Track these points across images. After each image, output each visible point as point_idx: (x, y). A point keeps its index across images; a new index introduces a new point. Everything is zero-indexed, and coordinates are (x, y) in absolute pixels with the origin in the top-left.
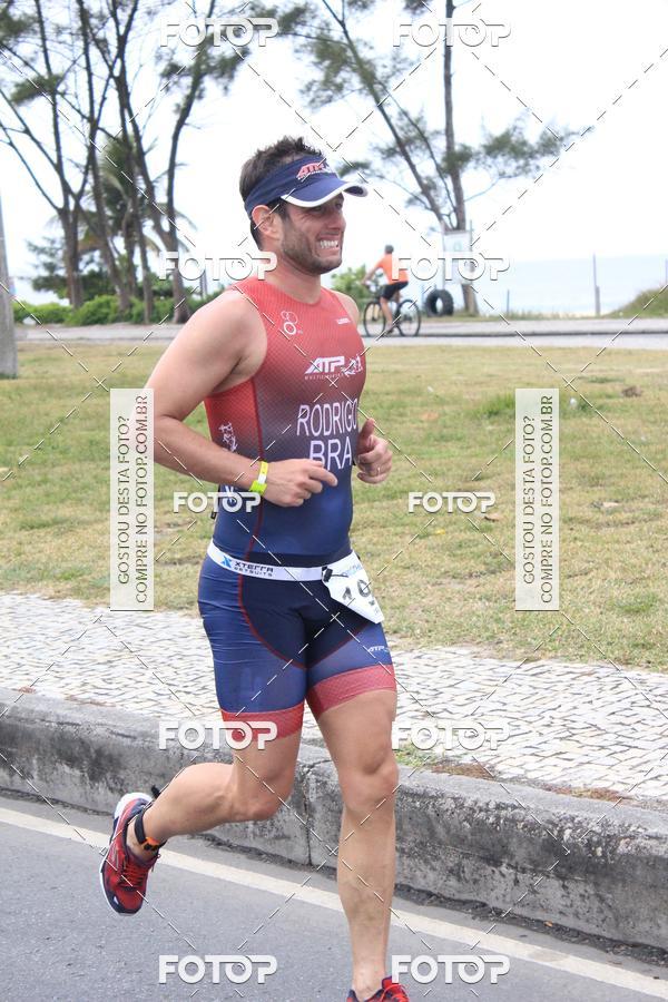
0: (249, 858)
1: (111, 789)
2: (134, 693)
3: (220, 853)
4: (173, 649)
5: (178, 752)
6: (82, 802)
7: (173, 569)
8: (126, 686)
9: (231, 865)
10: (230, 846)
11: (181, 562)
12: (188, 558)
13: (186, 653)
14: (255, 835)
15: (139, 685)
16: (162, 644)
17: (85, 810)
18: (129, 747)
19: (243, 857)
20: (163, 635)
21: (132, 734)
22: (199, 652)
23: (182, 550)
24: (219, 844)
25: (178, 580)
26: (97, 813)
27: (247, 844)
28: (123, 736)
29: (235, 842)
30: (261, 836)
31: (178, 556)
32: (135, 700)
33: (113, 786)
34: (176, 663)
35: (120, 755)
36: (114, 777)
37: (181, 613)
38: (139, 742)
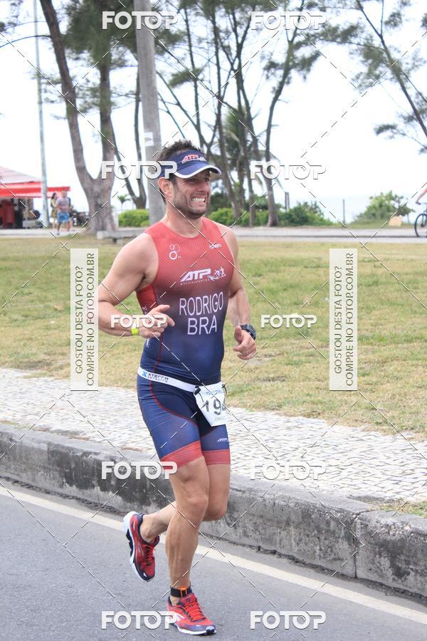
0: (316, 572)
1: (229, 524)
2: (244, 463)
3: (296, 567)
4: (268, 435)
5: (272, 502)
6: (210, 532)
7: (268, 384)
8: (238, 458)
9: (304, 576)
10: (304, 563)
11: (273, 379)
12: (278, 377)
13: (276, 438)
14: (320, 556)
15: (247, 458)
16: (261, 432)
17: (212, 537)
18: (241, 497)
19: (312, 571)
20: (262, 426)
21: (242, 489)
22: (285, 438)
23: (274, 372)
24: (297, 562)
25: (271, 392)
26: (219, 539)
27: (315, 562)
28: (237, 490)
29: (308, 561)
30: (325, 558)
31: (272, 376)
32: (245, 467)
33: (229, 522)
34: (271, 445)
35: (235, 503)
36: (230, 516)
37: (273, 412)
38: (247, 494)
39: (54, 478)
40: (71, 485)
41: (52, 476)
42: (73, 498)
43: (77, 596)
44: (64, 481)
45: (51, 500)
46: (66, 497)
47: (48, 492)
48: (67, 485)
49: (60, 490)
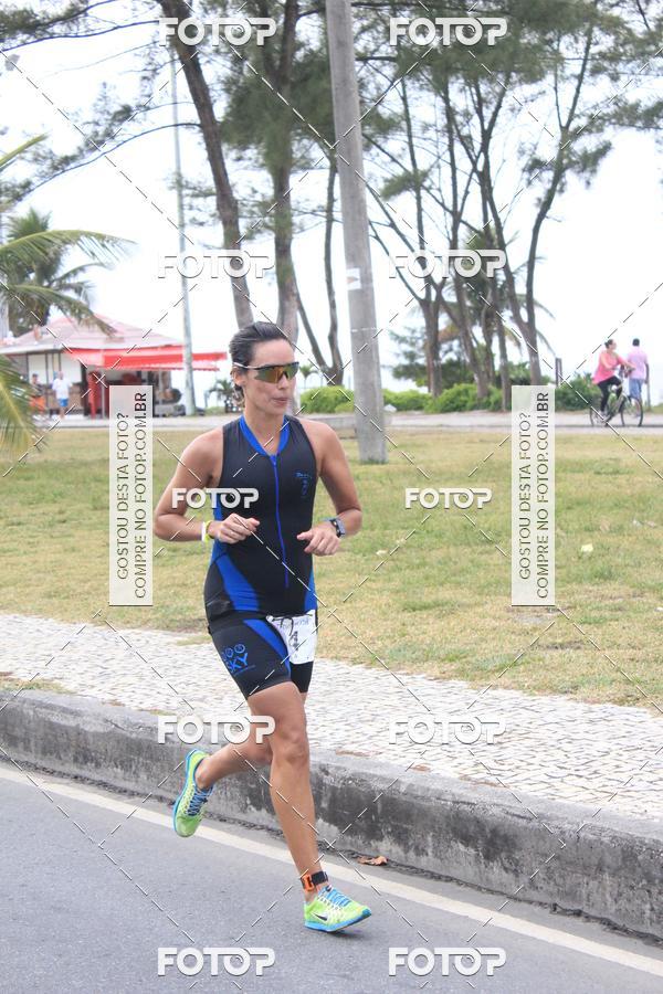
0: (646, 944)
1: (506, 869)
2: (526, 775)
3: (615, 937)
4: (561, 732)
5: (574, 835)
6: (476, 880)
7: (555, 653)
8: (518, 768)
9: (627, 950)
10: (626, 931)
11: (562, 646)
12: (570, 643)
13: (574, 736)
14: (652, 921)
15: (530, 767)
16: (549, 726)
17: (479, 889)
18: (526, 828)
19: (640, 943)
20: (550, 718)
21: (528, 815)
22: (587, 736)
23: (564, 635)
24: (615, 928)
25: (561, 665)
26: (491, 892)
27: (643, 929)
28: (519, 816)
29: (632, 927)
30: (659, 922)
31: (559, 641)
32: (528, 782)
33: (507, 865)
34: (567, 747)
35: (516, 836)
36: (508, 857)
37: (565, 697)
38: (535, 823)
39: (232, 798)
40: (259, 809)
41: (228, 793)
42: (262, 828)
43: (281, 979)
44: (248, 802)
45: (229, 831)
46: (252, 826)
47: (223, 820)
48: (253, 809)
49: (242, 817)
